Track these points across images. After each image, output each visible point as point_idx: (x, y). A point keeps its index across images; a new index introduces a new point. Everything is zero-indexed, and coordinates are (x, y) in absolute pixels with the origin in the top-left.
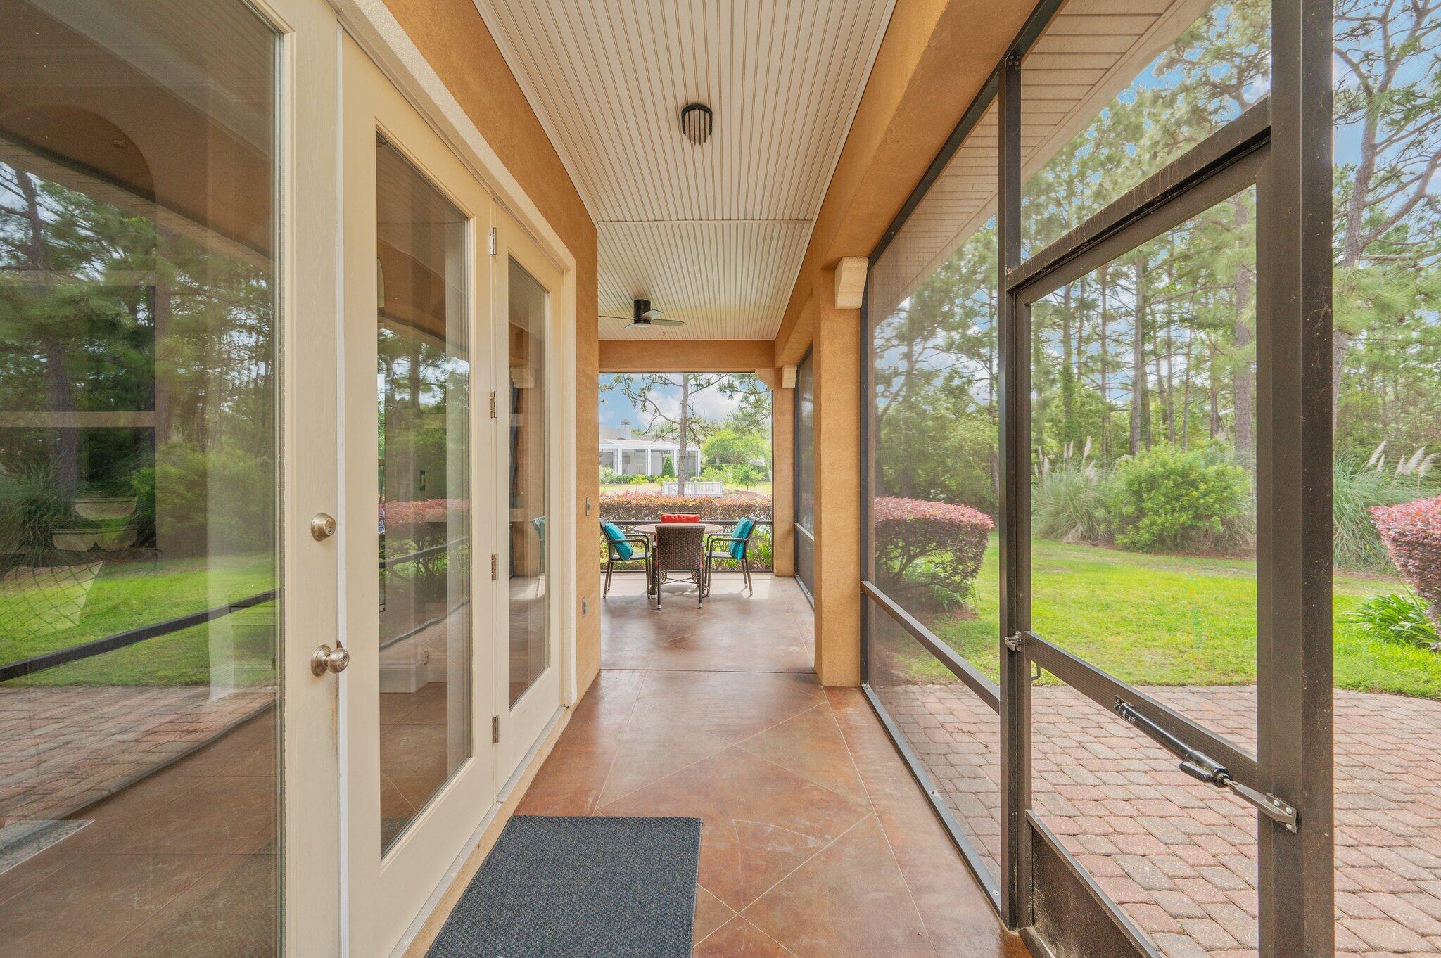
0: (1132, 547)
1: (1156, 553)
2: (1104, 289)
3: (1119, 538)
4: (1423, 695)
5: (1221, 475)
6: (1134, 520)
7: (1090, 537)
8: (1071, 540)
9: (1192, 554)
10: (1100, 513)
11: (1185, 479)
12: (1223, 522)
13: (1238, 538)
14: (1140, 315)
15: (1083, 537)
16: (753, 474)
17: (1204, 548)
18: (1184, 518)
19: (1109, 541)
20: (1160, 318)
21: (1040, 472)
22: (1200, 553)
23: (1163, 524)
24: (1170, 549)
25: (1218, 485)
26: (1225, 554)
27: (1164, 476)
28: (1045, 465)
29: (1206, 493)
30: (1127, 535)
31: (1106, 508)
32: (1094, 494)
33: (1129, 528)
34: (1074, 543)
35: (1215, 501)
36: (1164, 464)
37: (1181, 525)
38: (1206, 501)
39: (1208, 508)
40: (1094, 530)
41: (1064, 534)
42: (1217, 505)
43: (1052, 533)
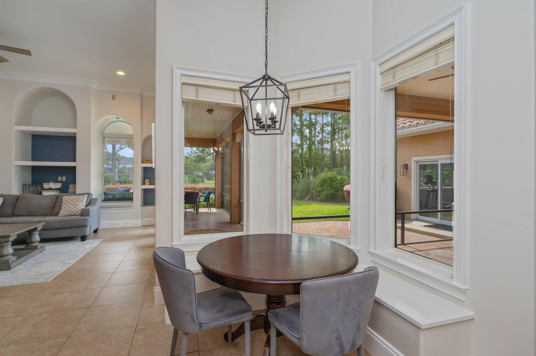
3: (318, 198)
5: (342, 179)
6: (320, 192)
7: (312, 199)
10: (314, 191)
11: (332, 180)
15: (310, 199)
16: (197, 179)
19: (316, 200)
21: (299, 178)
23: (327, 193)
25: (340, 182)
26: (344, 202)
27: (327, 179)
28: (301, 176)
29: (337, 184)
30: (320, 197)
31: (315, 189)
32: (312, 185)
33: (321, 195)
34: (307, 200)
35: (340, 186)
36: (327, 176)
37: (332, 193)
38: (337, 186)
39: (338, 188)
40: (312, 196)
41: (305, 198)
42: (340, 187)
43: (302, 198)
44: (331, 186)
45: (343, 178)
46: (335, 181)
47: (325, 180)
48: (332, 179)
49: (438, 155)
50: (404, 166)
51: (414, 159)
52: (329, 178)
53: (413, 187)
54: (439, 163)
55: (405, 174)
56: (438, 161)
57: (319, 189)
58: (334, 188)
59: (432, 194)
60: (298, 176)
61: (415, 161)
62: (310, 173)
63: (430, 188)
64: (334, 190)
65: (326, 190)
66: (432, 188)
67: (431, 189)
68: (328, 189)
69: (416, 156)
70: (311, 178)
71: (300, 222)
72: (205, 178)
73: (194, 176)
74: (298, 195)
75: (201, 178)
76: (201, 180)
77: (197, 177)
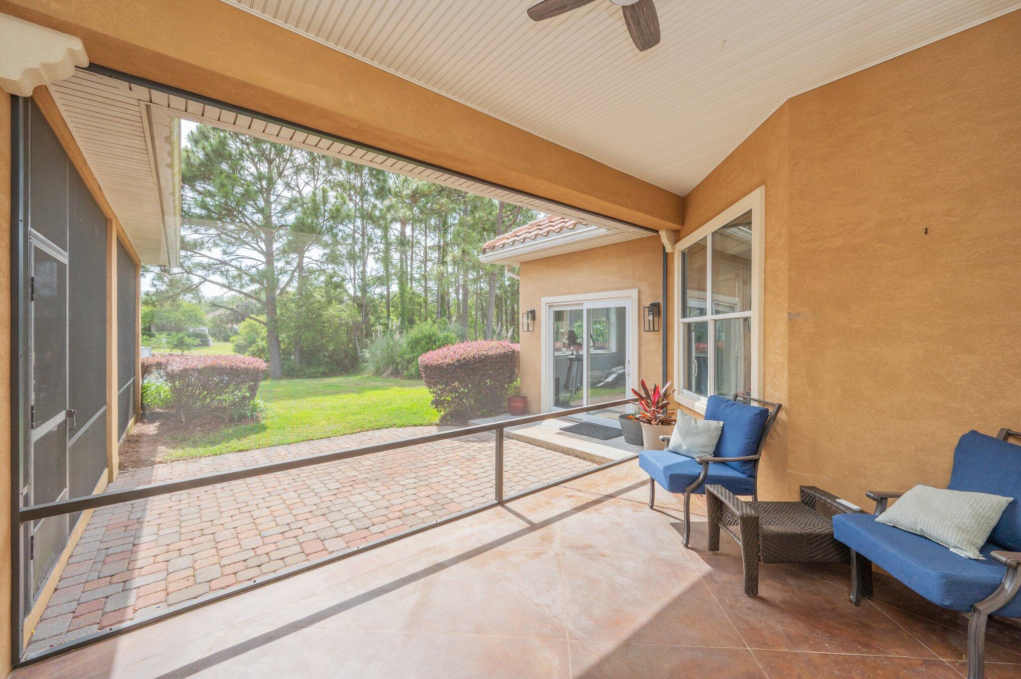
0: (410, 377)
3: (405, 373)
7: (396, 373)
8: (385, 376)
10: (400, 359)
15: (392, 374)
16: (188, 340)
19: (402, 376)
21: (376, 336)
27: (422, 339)
28: (379, 333)
30: (407, 370)
31: (402, 357)
32: (397, 350)
40: (396, 369)
41: (383, 373)
43: (378, 372)
45: (447, 337)
49: (582, 293)
50: (529, 315)
51: (545, 300)
53: (543, 354)
54: (585, 308)
55: (531, 329)
56: (582, 304)
57: (407, 357)
59: (575, 364)
61: (546, 304)
62: (394, 328)
63: (572, 354)
66: (575, 353)
67: (574, 355)
69: (548, 294)
70: (397, 336)
72: (210, 338)
73: (180, 335)
74: (371, 367)
75: (197, 338)
76: (198, 341)
77: (189, 336)
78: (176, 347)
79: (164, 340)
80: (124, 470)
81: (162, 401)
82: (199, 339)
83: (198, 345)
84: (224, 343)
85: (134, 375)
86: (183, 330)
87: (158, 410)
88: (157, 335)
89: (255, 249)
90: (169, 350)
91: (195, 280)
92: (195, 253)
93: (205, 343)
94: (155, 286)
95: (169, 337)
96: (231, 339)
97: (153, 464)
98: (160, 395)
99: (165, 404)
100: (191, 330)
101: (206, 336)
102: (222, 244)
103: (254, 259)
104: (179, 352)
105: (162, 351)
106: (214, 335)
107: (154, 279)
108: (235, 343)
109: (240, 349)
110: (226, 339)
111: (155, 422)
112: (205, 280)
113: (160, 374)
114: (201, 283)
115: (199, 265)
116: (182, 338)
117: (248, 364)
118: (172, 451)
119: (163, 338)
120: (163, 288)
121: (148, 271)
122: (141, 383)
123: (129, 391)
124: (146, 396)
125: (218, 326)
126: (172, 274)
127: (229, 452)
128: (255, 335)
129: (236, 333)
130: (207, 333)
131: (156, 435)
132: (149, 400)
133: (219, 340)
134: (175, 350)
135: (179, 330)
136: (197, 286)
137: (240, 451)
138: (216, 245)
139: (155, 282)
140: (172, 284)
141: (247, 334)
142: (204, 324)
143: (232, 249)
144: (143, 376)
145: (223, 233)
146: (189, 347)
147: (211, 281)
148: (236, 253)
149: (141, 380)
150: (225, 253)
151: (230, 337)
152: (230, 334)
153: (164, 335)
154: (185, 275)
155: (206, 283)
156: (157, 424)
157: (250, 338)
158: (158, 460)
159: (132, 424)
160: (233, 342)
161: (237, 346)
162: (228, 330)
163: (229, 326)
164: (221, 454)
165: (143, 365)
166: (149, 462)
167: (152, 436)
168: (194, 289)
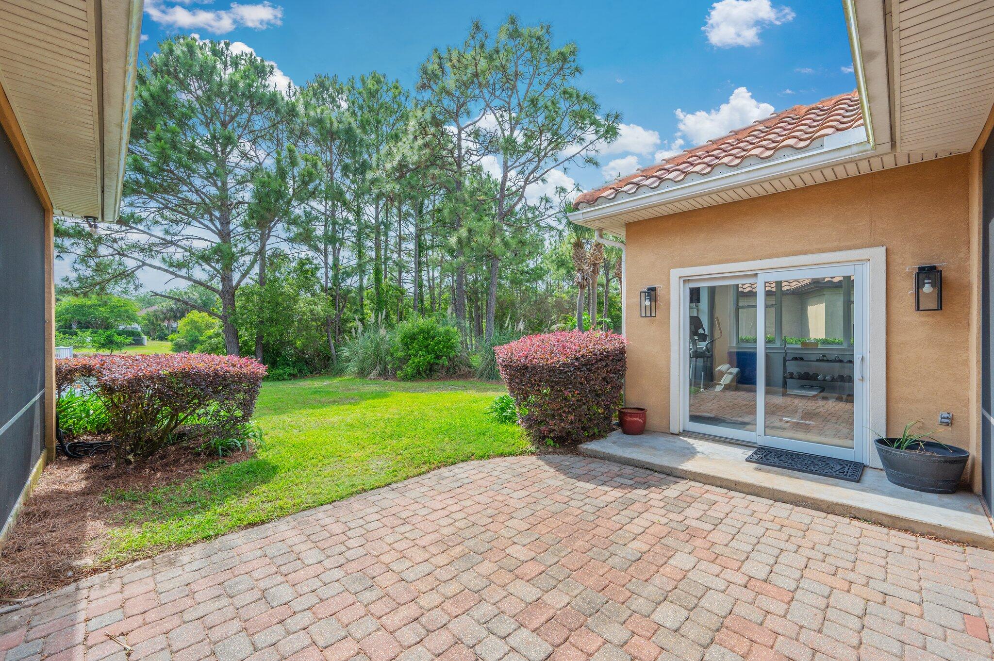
0: (406, 378)
1: (417, 381)
2: (400, 220)
3: (399, 374)
4: (510, 454)
5: (447, 332)
6: (405, 360)
7: (385, 374)
8: (372, 377)
9: (435, 379)
10: (389, 358)
12: (450, 359)
13: (457, 368)
14: (417, 239)
15: (380, 375)
16: (117, 338)
17: (442, 375)
18: (429, 357)
19: (394, 377)
20: (429, 243)
21: (356, 333)
22: (440, 379)
23: (419, 362)
24: (424, 377)
25: (445, 338)
26: (451, 378)
27: (419, 334)
28: (360, 328)
29: (439, 342)
30: (402, 370)
31: (392, 355)
32: (386, 346)
33: (404, 366)
34: (374, 379)
35: (444, 347)
36: (418, 327)
37: (429, 363)
38: (439, 347)
39: (441, 351)
40: (385, 368)
41: (369, 373)
42: (445, 349)
43: (362, 373)
44: (427, 347)
46: (435, 336)
47: (414, 334)
48: (428, 334)
50: (650, 294)
51: (676, 274)
52: (422, 331)
53: (673, 348)
54: (760, 282)
55: (652, 314)
56: (756, 275)
57: (400, 354)
58: (433, 350)
60: (355, 329)
61: (680, 278)
62: (379, 322)
64: (433, 356)
65: (416, 356)
68: (421, 353)
69: (682, 265)
70: (382, 332)
71: (365, 491)
72: (145, 338)
73: (109, 333)
74: (353, 367)
75: (129, 336)
76: (130, 339)
77: (119, 334)
78: (103, 346)
79: (88, 340)
80: (9, 603)
81: (91, 423)
82: (132, 338)
83: (130, 344)
84: (160, 342)
85: (43, 386)
86: (112, 328)
87: (85, 437)
88: (80, 333)
89: (208, 228)
90: (95, 350)
91: (130, 263)
92: (132, 228)
93: (138, 342)
94: (77, 270)
95: (96, 335)
96: (170, 337)
97: (79, 574)
98: (88, 416)
99: (97, 427)
100: (121, 327)
101: (139, 335)
102: (164, 222)
103: (206, 240)
104: (107, 352)
105: (84, 351)
106: (147, 334)
107: (75, 262)
108: (174, 342)
109: (178, 347)
110: (163, 338)
111: (81, 462)
112: (144, 264)
113: (87, 384)
114: (139, 267)
115: (135, 246)
116: (111, 336)
117: (241, 367)
118: (116, 532)
119: (87, 336)
120: (89, 273)
121: (66, 252)
122: (55, 397)
123: (34, 412)
124: (65, 416)
125: (152, 324)
126: (100, 257)
127: (231, 530)
128: (197, 333)
129: (174, 331)
130: (139, 329)
131: (84, 493)
132: (70, 422)
133: (153, 339)
134: (102, 350)
135: (107, 327)
136: (133, 272)
137: (252, 525)
138: (157, 223)
139: (77, 266)
140: (100, 269)
141: (188, 331)
142: (136, 321)
143: (175, 228)
144: (59, 386)
145: (166, 207)
146: (119, 346)
147: (151, 266)
148: (181, 234)
149: (55, 391)
150: (167, 232)
151: (166, 335)
152: (167, 332)
153: (88, 332)
154: (117, 258)
155: (145, 267)
156: (85, 466)
157: (191, 336)
158: (88, 561)
159: (37, 471)
160: (172, 340)
161: (176, 344)
162: (164, 328)
163: (166, 324)
164: (217, 535)
165: (59, 371)
166: (70, 574)
167: (77, 494)
168: (128, 275)
